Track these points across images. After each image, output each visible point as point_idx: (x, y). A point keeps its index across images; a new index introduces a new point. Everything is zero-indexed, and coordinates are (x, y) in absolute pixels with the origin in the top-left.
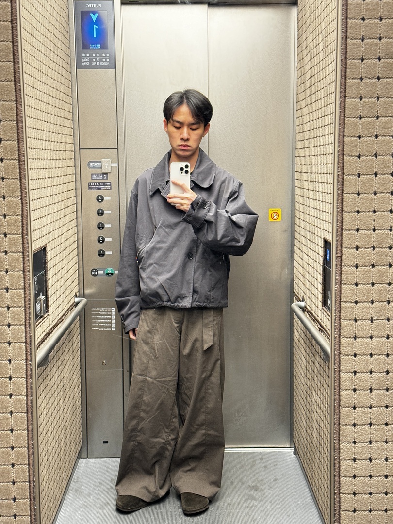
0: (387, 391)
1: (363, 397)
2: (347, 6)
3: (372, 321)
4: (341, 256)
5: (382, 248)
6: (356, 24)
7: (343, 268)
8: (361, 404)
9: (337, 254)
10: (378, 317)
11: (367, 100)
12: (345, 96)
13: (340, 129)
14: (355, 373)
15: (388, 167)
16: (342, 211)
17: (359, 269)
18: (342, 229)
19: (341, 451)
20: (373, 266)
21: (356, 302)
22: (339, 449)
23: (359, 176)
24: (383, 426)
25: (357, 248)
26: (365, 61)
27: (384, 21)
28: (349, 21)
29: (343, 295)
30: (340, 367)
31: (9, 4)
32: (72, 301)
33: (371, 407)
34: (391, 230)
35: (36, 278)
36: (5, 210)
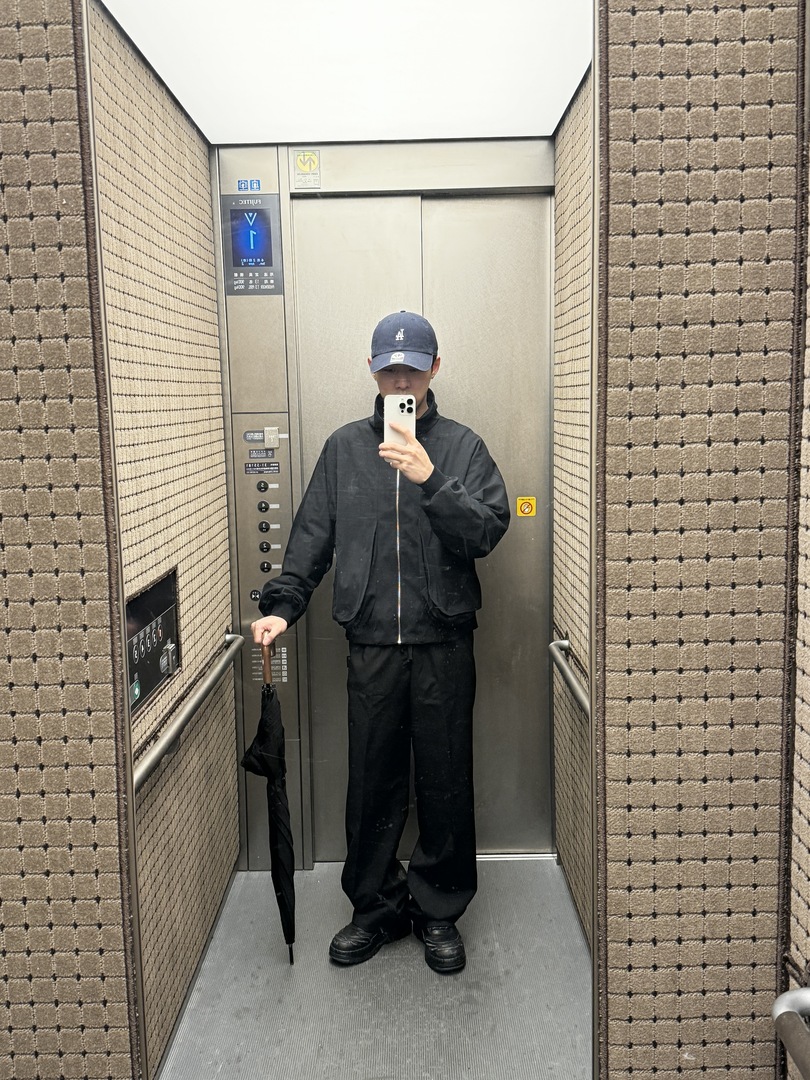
0: (680, 836)
1: (641, 844)
2: (607, 245)
3: (654, 727)
4: (604, 629)
5: (667, 615)
6: (622, 274)
7: (609, 647)
8: (639, 857)
9: (597, 624)
10: (665, 721)
11: (640, 389)
12: (606, 384)
13: (598, 434)
14: (629, 808)
15: (675, 492)
16: (605, 558)
17: (633, 647)
18: (605, 586)
19: (609, 928)
20: (654, 643)
21: (629, 699)
22: (606, 926)
23: (630, 506)
24: (674, 890)
25: (629, 616)
26: (636, 330)
27: (665, 268)
28: (612, 270)
29: (608, 688)
30: (605, 799)
31: (84, 250)
32: (221, 642)
33: (654, 862)
34: (681, 588)
35: (159, 619)
36: (83, 563)
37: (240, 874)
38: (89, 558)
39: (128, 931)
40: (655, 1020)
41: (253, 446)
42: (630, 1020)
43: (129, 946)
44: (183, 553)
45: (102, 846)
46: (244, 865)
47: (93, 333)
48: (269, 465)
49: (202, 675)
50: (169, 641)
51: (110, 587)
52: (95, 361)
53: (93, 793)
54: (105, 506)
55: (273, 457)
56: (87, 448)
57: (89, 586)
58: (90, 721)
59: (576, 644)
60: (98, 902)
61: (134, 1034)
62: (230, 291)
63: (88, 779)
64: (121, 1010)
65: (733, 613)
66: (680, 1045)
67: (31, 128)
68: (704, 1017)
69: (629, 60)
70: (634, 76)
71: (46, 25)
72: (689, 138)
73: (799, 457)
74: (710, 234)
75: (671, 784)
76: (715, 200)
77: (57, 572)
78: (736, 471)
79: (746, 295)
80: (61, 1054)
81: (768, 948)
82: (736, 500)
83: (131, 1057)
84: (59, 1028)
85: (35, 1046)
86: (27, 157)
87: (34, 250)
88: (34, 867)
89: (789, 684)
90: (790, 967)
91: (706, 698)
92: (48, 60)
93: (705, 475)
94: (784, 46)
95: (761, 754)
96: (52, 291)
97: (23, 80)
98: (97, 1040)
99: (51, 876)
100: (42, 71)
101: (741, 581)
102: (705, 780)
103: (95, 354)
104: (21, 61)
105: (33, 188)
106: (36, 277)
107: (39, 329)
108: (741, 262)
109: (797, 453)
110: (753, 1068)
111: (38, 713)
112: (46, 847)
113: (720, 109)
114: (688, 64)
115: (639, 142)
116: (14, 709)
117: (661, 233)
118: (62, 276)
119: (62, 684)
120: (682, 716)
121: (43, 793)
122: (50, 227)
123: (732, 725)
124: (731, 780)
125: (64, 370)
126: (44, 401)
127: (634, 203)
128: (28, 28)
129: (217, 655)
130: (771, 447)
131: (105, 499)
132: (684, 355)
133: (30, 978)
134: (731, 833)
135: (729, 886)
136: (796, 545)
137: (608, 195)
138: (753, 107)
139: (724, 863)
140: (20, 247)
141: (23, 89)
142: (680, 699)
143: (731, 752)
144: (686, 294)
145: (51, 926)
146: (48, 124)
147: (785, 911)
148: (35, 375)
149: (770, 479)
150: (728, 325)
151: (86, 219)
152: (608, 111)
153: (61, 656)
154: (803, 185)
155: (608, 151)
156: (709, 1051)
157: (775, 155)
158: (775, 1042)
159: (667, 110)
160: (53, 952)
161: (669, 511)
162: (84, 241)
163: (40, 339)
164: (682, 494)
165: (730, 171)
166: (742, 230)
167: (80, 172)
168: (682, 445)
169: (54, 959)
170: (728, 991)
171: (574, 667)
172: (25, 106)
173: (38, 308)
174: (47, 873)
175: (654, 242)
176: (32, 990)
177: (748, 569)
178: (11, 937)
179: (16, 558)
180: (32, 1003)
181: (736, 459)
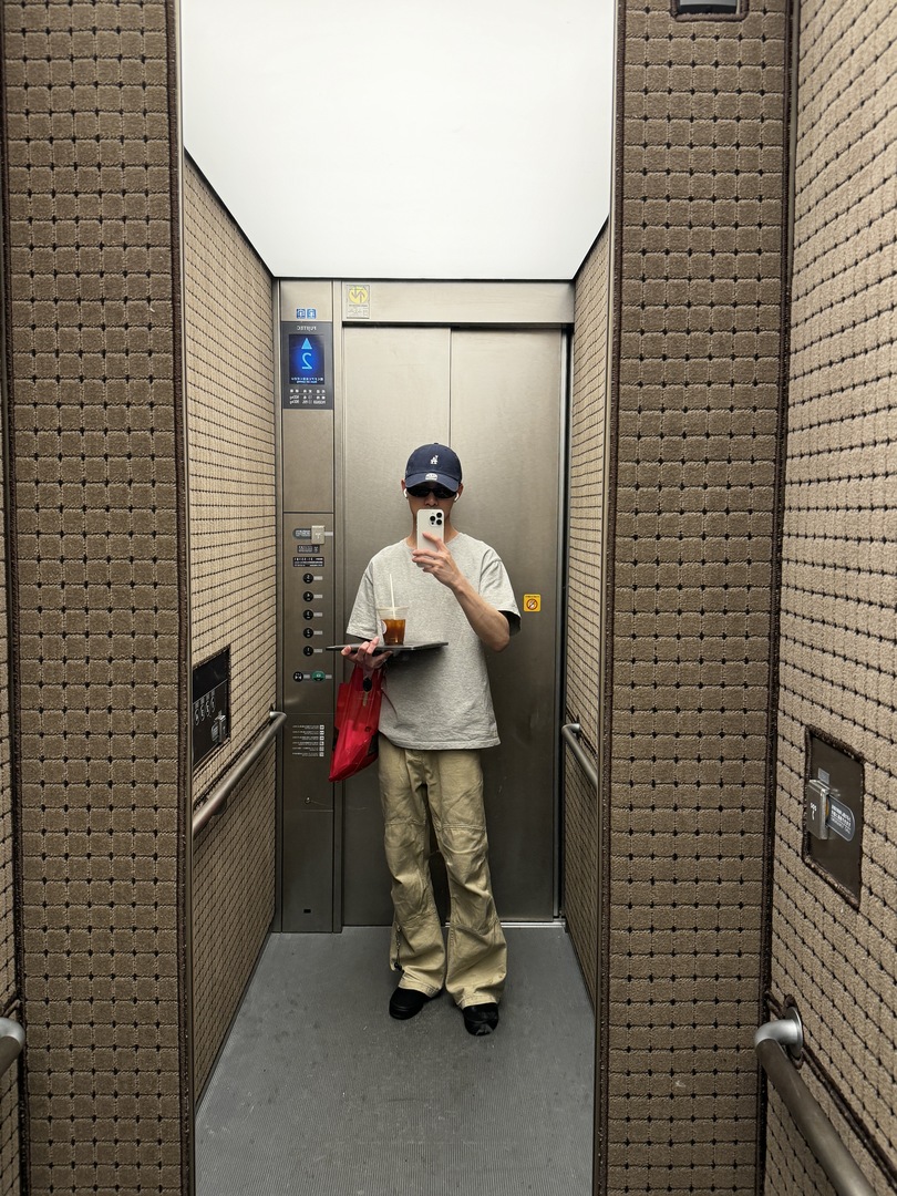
0: (675, 883)
1: (642, 891)
2: (619, 367)
3: (654, 784)
4: (611, 696)
5: (666, 686)
6: (631, 392)
7: (615, 713)
8: (639, 900)
9: (605, 693)
10: (662, 779)
11: (645, 490)
12: (617, 484)
13: (609, 527)
14: (631, 856)
15: (674, 578)
16: (613, 634)
17: (636, 713)
18: (613, 659)
19: (611, 966)
20: (655, 710)
21: (632, 759)
22: (609, 963)
23: (635, 589)
24: (669, 932)
25: (633, 685)
26: (643, 439)
27: (668, 387)
28: (622, 387)
30: (610, 848)
31: (171, 356)
32: (265, 718)
33: (652, 906)
34: (678, 662)
35: (213, 692)
36: (156, 627)
37: (273, 935)
38: (162, 622)
39: (182, 959)
40: (650, 1050)
41: (301, 542)
42: (629, 1050)
43: (182, 973)
44: (236, 634)
45: (162, 881)
46: (277, 926)
47: (176, 427)
48: (314, 559)
49: (248, 746)
50: (220, 713)
51: (180, 649)
52: (176, 451)
53: (156, 832)
54: (179, 577)
55: (318, 552)
56: (166, 526)
57: (161, 647)
58: (156, 767)
59: (586, 727)
60: (156, 932)
61: (183, 1054)
62: (286, 404)
63: (152, 819)
64: (172, 1031)
65: (723, 685)
66: (672, 1073)
67: (131, 252)
68: (694, 1048)
69: (640, 212)
70: (644, 225)
71: (146, 167)
72: (690, 279)
73: (781, 551)
74: (706, 360)
75: (667, 835)
76: (711, 331)
77: (133, 634)
78: (727, 562)
79: (736, 412)
80: (116, 1072)
81: (751, 986)
82: (726, 587)
83: (180, 1076)
84: (115, 1047)
85: (92, 1064)
86: (125, 276)
87: (127, 355)
88: (100, 899)
89: (772, 749)
90: (771, 1004)
91: (699, 760)
92: (147, 195)
93: (700, 564)
94: (771, 205)
95: (747, 811)
96: (142, 390)
97: (124, 211)
98: (149, 1059)
99: (115, 907)
100: (141, 204)
101: (730, 657)
102: (697, 833)
103: (176, 447)
104: (124, 195)
105: (129, 303)
106: (128, 378)
107: (129, 422)
108: (732, 384)
109: (779, 548)
110: (737, 1095)
111: (110, 759)
112: (111, 880)
113: (717, 255)
114: (690, 216)
115: (648, 281)
116: (89, 755)
117: (665, 358)
118: (151, 378)
119: (133, 734)
120: (678, 775)
121: (111, 832)
122: (142, 336)
123: (721, 785)
124: (720, 833)
125: (149, 459)
126: (130, 485)
127: (642, 332)
128: (131, 168)
129: (261, 729)
130: (757, 542)
131: (179, 571)
132: (683, 462)
133: (91, 1000)
134: (719, 881)
135: (718, 929)
136: (778, 627)
137: (620, 325)
138: (744, 254)
139: (714, 908)
140: (115, 352)
141: (124, 219)
142: (676, 760)
143: (721, 809)
144: (686, 410)
145: (112, 952)
146: (144, 249)
147: (766, 953)
148: (124, 462)
149: (756, 569)
150: (721, 437)
151: (173, 330)
152: (621, 254)
153: (134, 709)
154: (786, 321)
155: (621, 287)
156: (698, 1079)
157: (763, 295)
158: (757, 1071)
159: (671, 254)
160: (113, 976)
161: (669, 594)
162: (171, 349)
163: (129, 431)
164: (680, 581)
165: (725, 307)
166: (733, 357)
167: (170, 290)
168: (681, 538)
169: (113, 983)
170: (716, 1025)
171: (584, 747)
172: (125, 233)
173: (128, 405)
174: (112, 905)
175: (659, 365)
176: (92, 1011)
177: (736, 647)
178: (76, 962)
179: (99, 621)
180: (92, 1024)
181: (727, 552)
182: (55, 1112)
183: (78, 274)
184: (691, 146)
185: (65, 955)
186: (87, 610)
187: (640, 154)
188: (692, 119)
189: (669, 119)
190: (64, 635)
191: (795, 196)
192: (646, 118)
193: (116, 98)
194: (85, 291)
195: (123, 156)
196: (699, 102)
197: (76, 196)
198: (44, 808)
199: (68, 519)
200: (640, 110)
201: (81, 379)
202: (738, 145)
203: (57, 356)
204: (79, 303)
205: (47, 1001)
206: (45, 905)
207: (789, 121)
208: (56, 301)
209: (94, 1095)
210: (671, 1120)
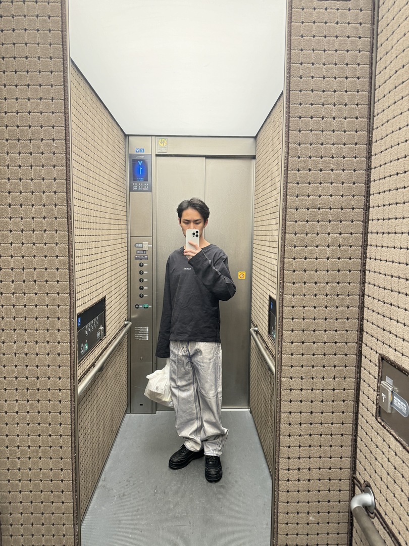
0: (311, 425)
1: (295, 429)
2: (287, 174)
3: (302, 379)
4: (282, 336)
5: (309, 331)
6: (293, 186)
7: (284, 344)
8: (294, 434)
9: (279, 334)
10: (306, 376)
11: (299, 235)
12: (285, 232)
13: (281, 253)
14: (290, 413)
15: (313, 279)
16: (283, 306)
17: (294, 344)
19: (280, 464)
20: (303, 343)
21: (292, 366)
22: (279, 462)
23: (294, 284)
24: (308, 447)
25: (292, 331)
26: (298, 210)
27: (311, 185)
28: (289, 185)
29: (283, 361)
30: (280, 409)
31: (65, 168)
32: (123, 325)
33: (300, 436)
34: (314, 319)
35: (97, 318)
36: (59, 302)
37: (127, 415)
38: (62, 300)
39: (74, 461)
40: (298, 503)
41: (138, 249)
42: (288, 502)
43: (74, 467)
44: (108, 291)
45: (64, 424)
46: (129, 411)
47: (67, 204)
48: (144, 257)
49: (114, 338)
50: (101, 326)
51: (70, 313)
52: (67, 215)
53: (60, 401)
54: (70, 278)
55: (146, 253)
56: (63, 253)
57: (61, 312)
58: (60, 371)
59: (261, 330)
60: (61, 448)
61: (75, 505)
62: (131, 190)
63: (58, 395)
64: (70, 495)
65: (336, 331)
66: (308, 513)
67: (44, 115)
68: (319, 502)
69: (299, 97)
70: (301, 104)
71: (52, 72)
72: (323, 131)
73: (365, 266)
74: (330, 171)
75: (308, 403)
76: (333, 157)
77: (47, 306)
78: (339, 271)
79: (344, 197)
80: (43, 514)
81: (347, 473)
82: (338, 283)
83: (73, 515)
84: (42, 502)
85: (32, 510)
86: (42, 128)
87: (43, 167)
88: (34, 433)
89: (358, 361)
90: (356, 482)
91: (324, 367)
92: (52, 87)
93: (326, 272)
94: (363, 95)
95: (346, 391)
96: (50, 186)
97: (41, 95)
99: (41, 436)
100: (49, 91)
101: (340, 317)
102: (322, 401)
104: (40, 87)
105: (43, 141)
106: (43, 179)
107: (44, 201)
108: (343, 183)
109: (365, 264)
110: (339, 523)
111: (37, 366)
112: (39, 424)
113: (336, 119)
114: (323, 100)
115: (302, 132)
116: (27, 364)
117: (310, 170)
118: (55, 179)
119: (48, 354)
120: (314, 374)
121: (38, 401)
122: (50, 158)
123: (334, 378)
124: (333, 401)
125: (54, 219)
126: (45, 232)
127: (299, 157)
128: (44, 73)
129: (121, 330)
130: (354, 262)
131: (69, 275)
132: (318, 222)
133: (30, 480)
134: (332, 424)
135: (331, 446)
136: (363, 303)
137: (288, 154)
138: (349, 119)
139: (329, 436)
140: (37, 166)
141: (41, 99)
142: (313, 367)
143: (334, 390)
144: (320, 196)
146: (51, 114)
147: (354, 457)
149: (353, 275)
150: (337, 210)
151: (66, 155)
152: (289, 119)
153: (48, 342)
154: (369, 153)
155: (289, 135)
156: (320, 516)
157: (358, 139)
158: (348, 512)
159: (314, 119)
160: (41, 469)
161: (310, 287)
162: (65, 165)
163: (44, 206)
164: (316, 280)
165: (339, 145)
166: (343, 170)
167: (64, 135)
168: (316, 259)
170: (329, 491)
171: (260, 338)
172: (41, 106)
173: (44, 192)
174: (39, 435)
175: (307, 174)
176: (31, 486)
177: (343, 312)
178: (22, 463)
179: (30, 299)
180: (31, 492)
181: (339, 266)
182: (14, 533)
183: (18, 127)
184: (324, 64)
185: (17, 459)
186: (25, 294)
187: (299, 68)
188: (325, 51)
189: (313, 50)
190: (14, 306)
191: (375, 90)
192: (302, 50)
193: (35, 37)
194: (22, 135)
195: (40, 67)
196: (328, 42)
197: (16, 87)
198: (5, 390)
199: (15, 249)
200: (299, 45)
201: (20, 179)
202: (347, 64)
203: (8, 168)
204: (19, 141)
205: (9, 481)
206: (7, 436)
207: (372, 52)
208: (7, 140)
209: (32, 524)
210: (308, 535)
